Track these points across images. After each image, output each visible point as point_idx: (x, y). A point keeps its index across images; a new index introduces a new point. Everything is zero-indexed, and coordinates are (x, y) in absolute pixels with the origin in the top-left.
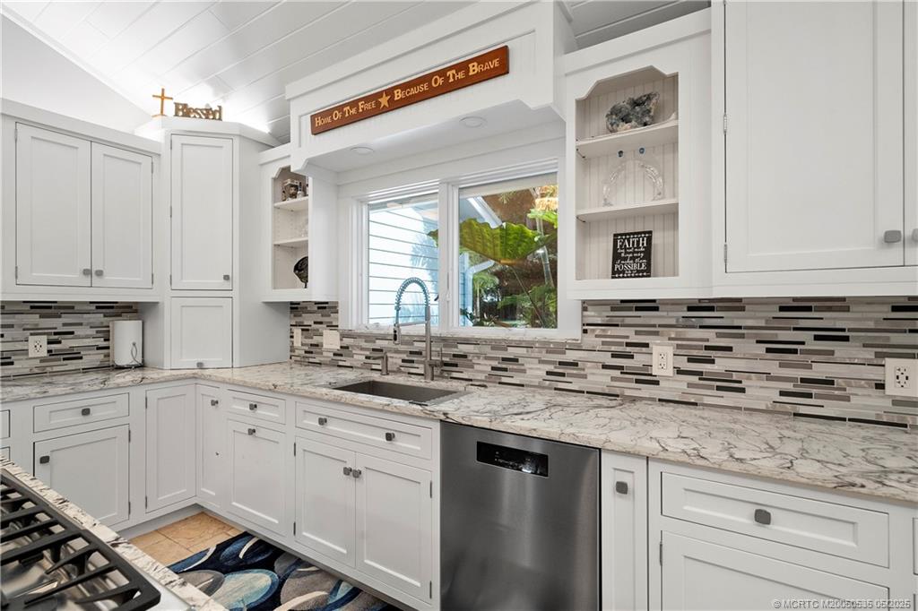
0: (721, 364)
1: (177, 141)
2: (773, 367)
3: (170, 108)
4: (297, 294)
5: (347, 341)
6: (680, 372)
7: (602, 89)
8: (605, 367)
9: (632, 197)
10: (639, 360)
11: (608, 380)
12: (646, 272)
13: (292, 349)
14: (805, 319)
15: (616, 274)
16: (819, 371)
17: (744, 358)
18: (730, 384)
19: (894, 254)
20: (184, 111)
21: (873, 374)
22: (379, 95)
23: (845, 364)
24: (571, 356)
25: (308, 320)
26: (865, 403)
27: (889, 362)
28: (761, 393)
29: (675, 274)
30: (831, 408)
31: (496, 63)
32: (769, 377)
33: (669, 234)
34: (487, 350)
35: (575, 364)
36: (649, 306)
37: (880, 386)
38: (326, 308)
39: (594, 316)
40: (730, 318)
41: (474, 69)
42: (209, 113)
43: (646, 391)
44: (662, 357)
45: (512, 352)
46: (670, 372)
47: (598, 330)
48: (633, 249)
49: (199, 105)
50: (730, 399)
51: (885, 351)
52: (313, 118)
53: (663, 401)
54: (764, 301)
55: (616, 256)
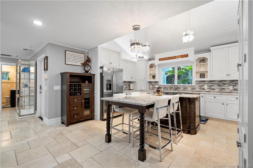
0: (213, 87)
1: (138, 61)
2: (218, 87)
3: (137, 57)
4: (152, 80)
5: (160, 86)
6: (208, 88)
7: (199, 58)
8: (199, 88)
9: (202, 70)
10: (203, 87)
11: (199, 90)
12: (204, 78)
13: (150, 88)
14: (222, 82)
15: (200, 78)
16: (223, 87)
17: (215, 87)
18: (214, 89)
19: (228, 76)
20: (139, 57)
21: (229, 87)
22: (170, 57)
23: (226, 87)
24: (194, 87)
25: (153, 84)
26: (228, 90)
27: (230, 86)
28: (217, 90)
29: (207, 78)
30: (224, 91)
32: (218, 88)
33: (207, 73)
34: (182, 87)
35: (195, 88)
36: (204, 81)
37: (229, 89)
38: (158, 82)
39: (197, 82)
40: (214, 82)
41: (184, 56)
42: (142, 57)
43: (204, 90)
44: (206, 87)
45: (186, 87)
46: (207, 88)
47: (198, 84)
48: (202, 75)
49: (141, 56)
50: (214, 91)
51: (229, 85)
52: (159, 59)
53: (206, 92)
54: (217, 81)
55: (200, 76)
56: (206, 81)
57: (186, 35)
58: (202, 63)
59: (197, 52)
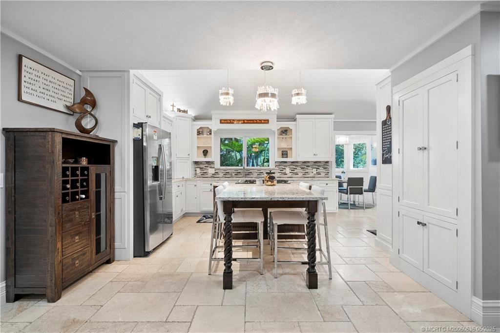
0: (296, 171)
1: (178, 118)
2: (301, 171)
3: (175, 109)
4: (202, 159)
5: (216, 171)
7: (281, 128)
9: (284, 145)
10: (284, 171)
12: (287, 157)
13: (196, 174)
14: (305, 164)
15: (283, 157)
16: (307, 171)
17: (298, 170)
18: (297, 174)
19: (314, 156)
20: (179, 110)
21: (312, 171)
23: (309, 170)
25: (201, 166)
26: (311, 175)
28: (300, 175)
29: (292, 157)
30: (308, 176)
31: (266, 122)
33: (290, 151)
34: (256, 171)
36: (286, 162)
38: (212, 163)
39: (277, 164)
40: (297, 164)
41: (263, 121)
42: (184, 111)
43: (285, 176)
44: (288, 170)
45: (262, 171)
46: (289, 173)
47: (278, 166)
48: (284, 154)
49: (183, 109)
50: (297, 176)
51: (313, 168)
52: (221, 120)
53: (288, 177)
54: (289, 162)
55: (282, 155)
56: (300, 162)
57: (298, 94)
58: (284, 136)
59: (280, 118)
